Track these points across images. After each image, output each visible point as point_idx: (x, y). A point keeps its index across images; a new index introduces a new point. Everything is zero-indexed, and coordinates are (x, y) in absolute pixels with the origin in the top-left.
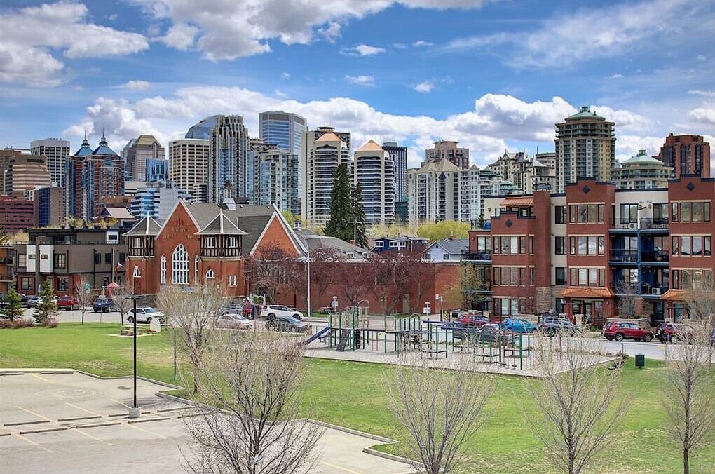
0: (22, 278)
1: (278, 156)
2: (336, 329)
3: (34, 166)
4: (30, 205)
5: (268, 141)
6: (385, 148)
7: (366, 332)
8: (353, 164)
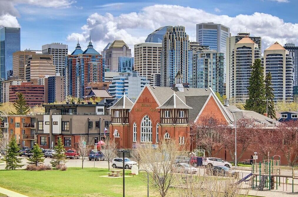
0: (41, 137)
1: (209, 54)
2: (256, 175)
3: (44, 62)
4: (42, 88)
5: (203, 44)
6: (286, 48)
7: (278, 178)
8: (263, 59)
